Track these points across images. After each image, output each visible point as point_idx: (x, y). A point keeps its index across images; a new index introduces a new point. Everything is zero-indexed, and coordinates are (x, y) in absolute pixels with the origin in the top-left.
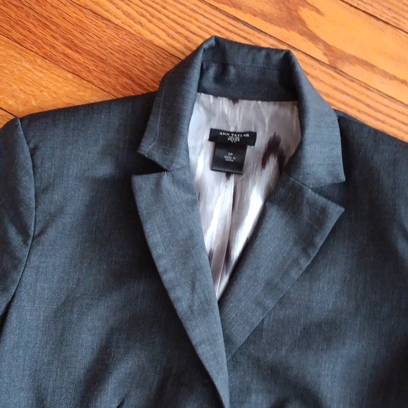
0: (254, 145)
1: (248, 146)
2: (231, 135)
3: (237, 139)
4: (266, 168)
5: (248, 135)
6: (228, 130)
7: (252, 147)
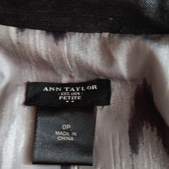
0: (108, 103)
1: (99, 108)
2: (64, 90)
3: (76, 96)
4: (140, 151)
5: (94, 87)
6: (59, 82)
7: (106, 107)
